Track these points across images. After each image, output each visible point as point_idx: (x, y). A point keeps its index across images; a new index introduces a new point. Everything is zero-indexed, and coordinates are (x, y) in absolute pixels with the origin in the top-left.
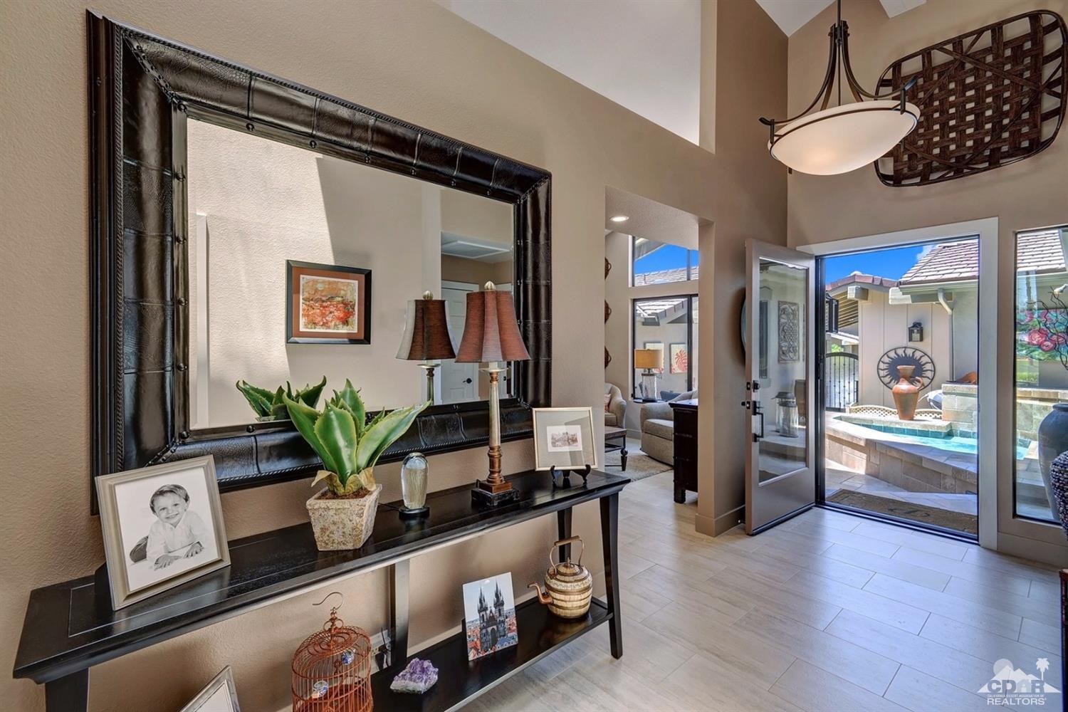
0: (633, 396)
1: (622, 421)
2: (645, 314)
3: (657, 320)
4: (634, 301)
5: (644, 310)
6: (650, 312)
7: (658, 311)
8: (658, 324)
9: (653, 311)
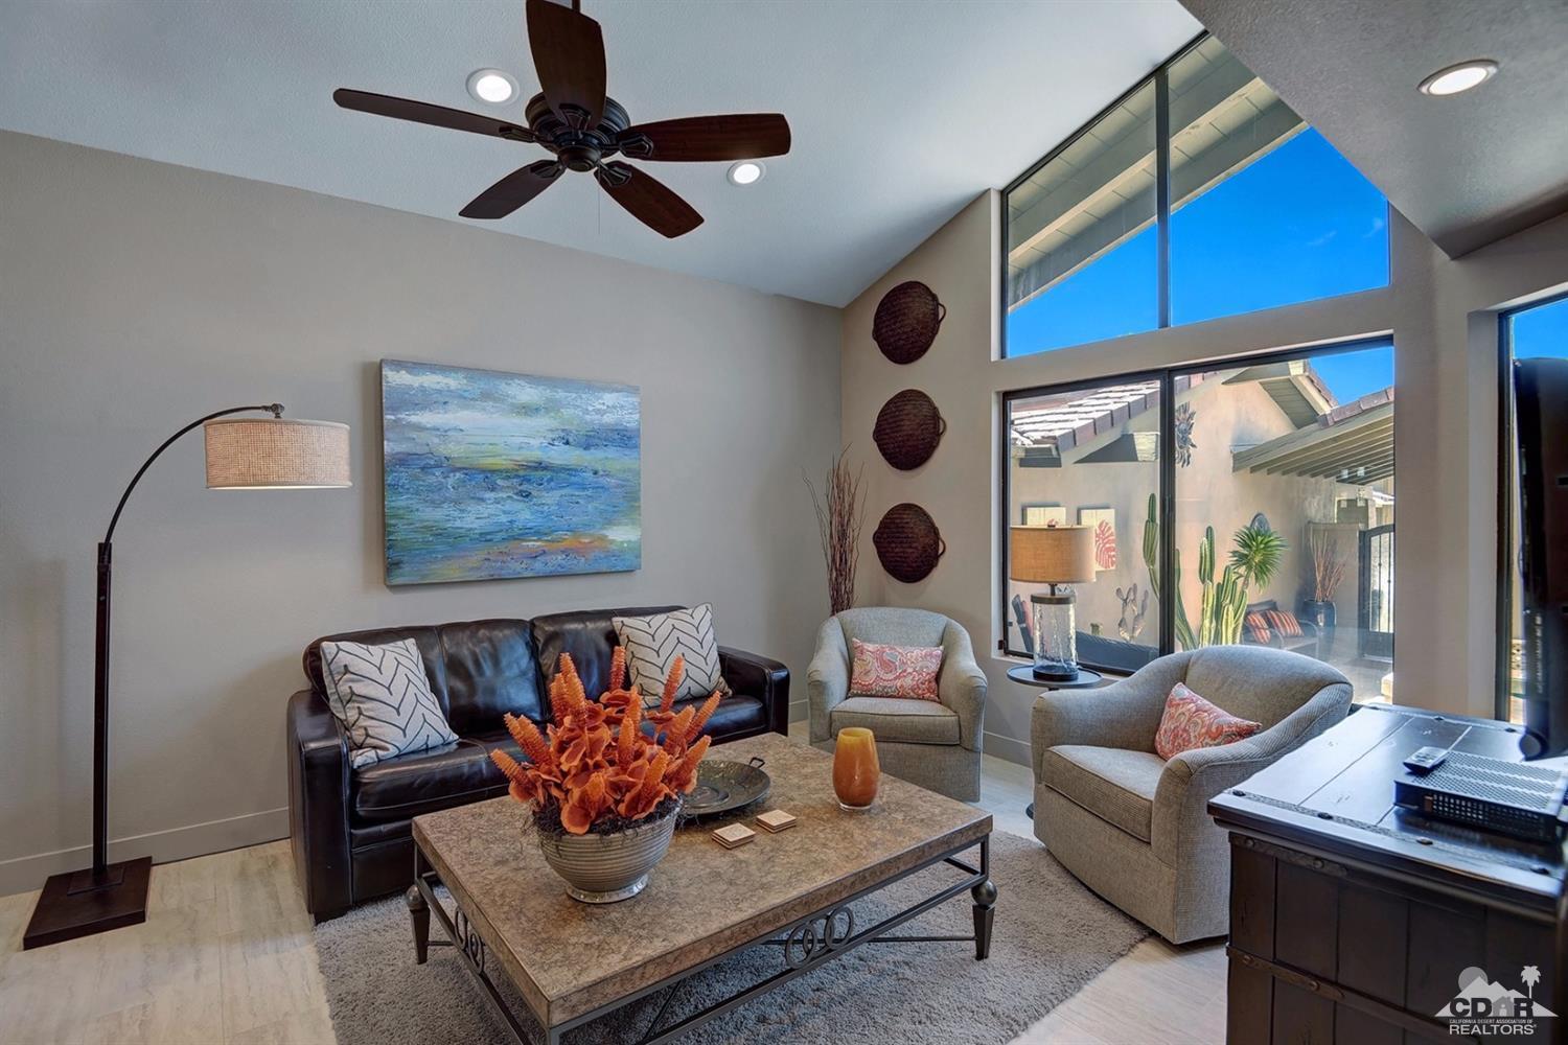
0: (1003, 645)
1: (975, 734)
2: (1027, 442)
3: (1054, 452)
4: (1007, 396)
5: (1022, 433)
6: (1037, 436)
7: (1057, 433)
8: (1056, 463)
9: (1043, 434)
